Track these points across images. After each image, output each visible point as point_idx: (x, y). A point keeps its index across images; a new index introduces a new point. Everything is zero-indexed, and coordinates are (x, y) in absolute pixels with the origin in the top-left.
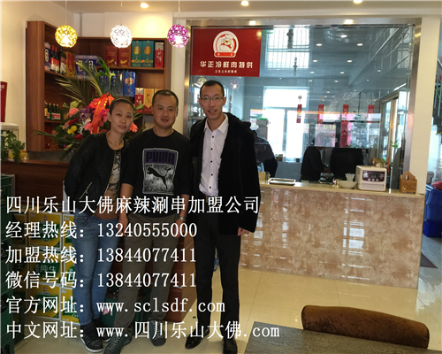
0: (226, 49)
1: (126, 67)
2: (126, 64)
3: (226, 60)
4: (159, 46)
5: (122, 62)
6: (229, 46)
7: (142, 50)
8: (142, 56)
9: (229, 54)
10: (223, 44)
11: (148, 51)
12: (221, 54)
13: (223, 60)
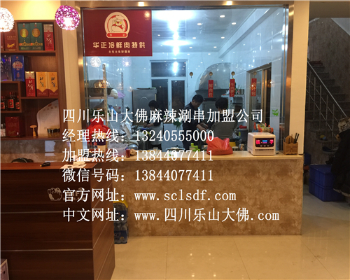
0: (117, 30)
1: (14, 51)
2: (14, 47)
3: (119, 40)
4: (48, 28)
5: (9, 46)
6: (121, 27)
7: (29, 33)
8: (30, 39)
9: (121, 34)
10: (115, 25)
11: (36, 34)
12: (114, 35)
13: (115, 41)
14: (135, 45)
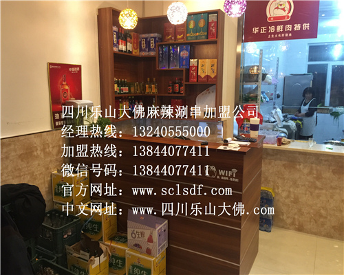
0: (280, 13)
1: (182, 41)
4: (213, 18)
5: (179, 37)
6: (283, 9)
9: (284, 17)
10: (277, 8)
11: (202, 24)
12: (275, 18)
13: (276, 24)
14: (297, 27)
